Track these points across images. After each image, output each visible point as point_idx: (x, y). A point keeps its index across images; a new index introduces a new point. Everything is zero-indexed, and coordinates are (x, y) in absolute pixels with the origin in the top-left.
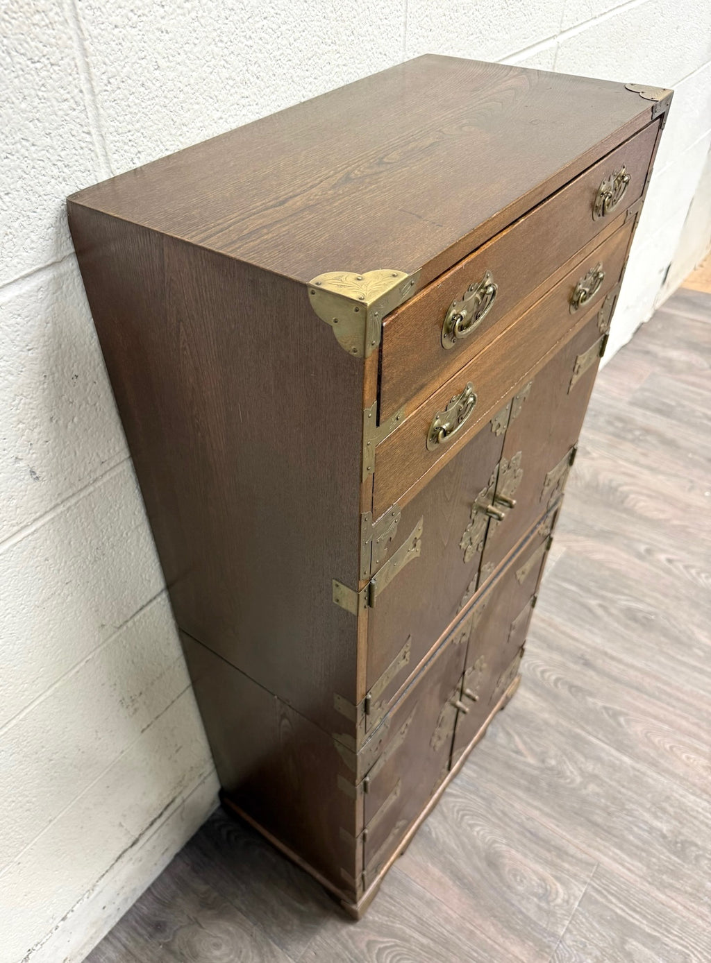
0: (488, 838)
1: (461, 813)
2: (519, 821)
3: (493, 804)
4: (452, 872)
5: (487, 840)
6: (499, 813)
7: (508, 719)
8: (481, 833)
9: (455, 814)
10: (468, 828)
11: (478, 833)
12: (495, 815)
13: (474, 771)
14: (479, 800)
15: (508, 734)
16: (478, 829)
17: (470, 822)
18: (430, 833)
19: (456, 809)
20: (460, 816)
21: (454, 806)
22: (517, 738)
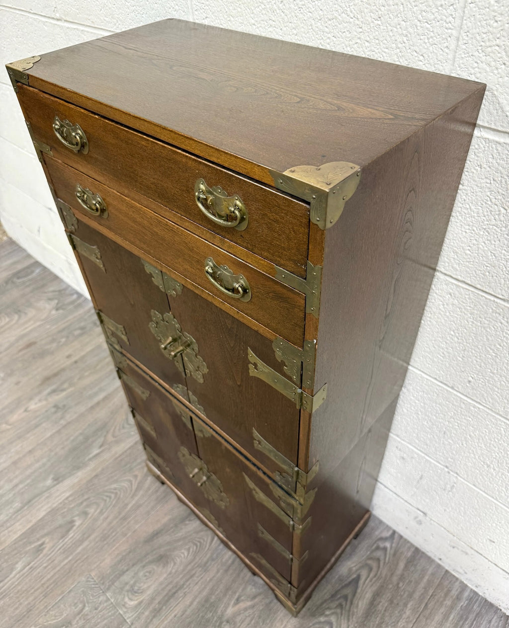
0: (178, 560)
1: (199, 544)
2: (185, 586)
3: (200, 569)
4: (162, 530)
5: (177, 558)
6: (194, 572)
7: (267, 601)
8: (182, 555)
9: (198, 540)
10: (187, 547)
11: (183, 553)
12: (192, 569)
13: (227, 561)
14: (205, 560)
15: (254, 597)
16: (186, 554)
17: (191, 550)
18: (190, 520)
19: (202, 541)
20: (196, 542)
21: (204, 540)
22: (249, 603)
